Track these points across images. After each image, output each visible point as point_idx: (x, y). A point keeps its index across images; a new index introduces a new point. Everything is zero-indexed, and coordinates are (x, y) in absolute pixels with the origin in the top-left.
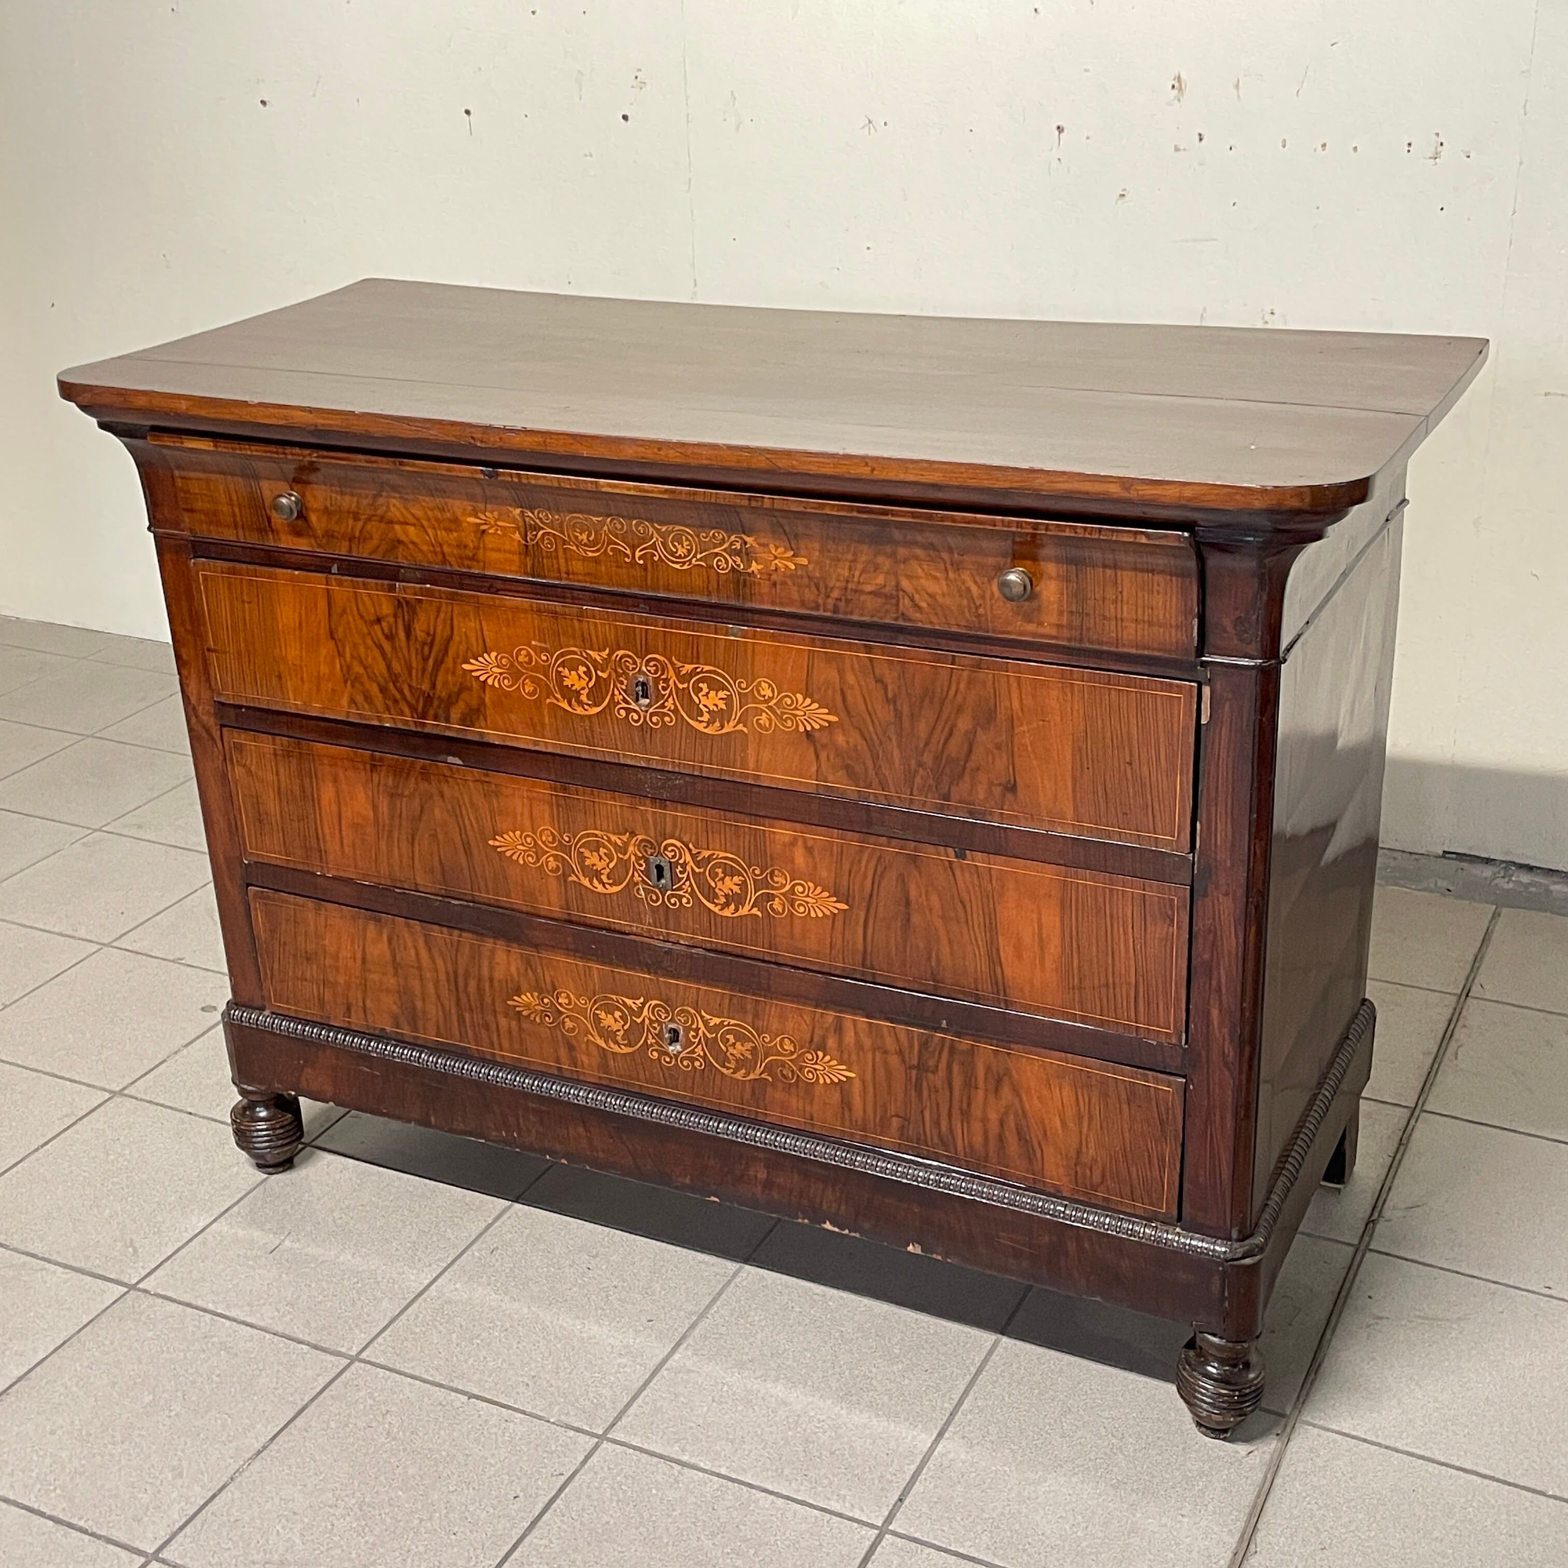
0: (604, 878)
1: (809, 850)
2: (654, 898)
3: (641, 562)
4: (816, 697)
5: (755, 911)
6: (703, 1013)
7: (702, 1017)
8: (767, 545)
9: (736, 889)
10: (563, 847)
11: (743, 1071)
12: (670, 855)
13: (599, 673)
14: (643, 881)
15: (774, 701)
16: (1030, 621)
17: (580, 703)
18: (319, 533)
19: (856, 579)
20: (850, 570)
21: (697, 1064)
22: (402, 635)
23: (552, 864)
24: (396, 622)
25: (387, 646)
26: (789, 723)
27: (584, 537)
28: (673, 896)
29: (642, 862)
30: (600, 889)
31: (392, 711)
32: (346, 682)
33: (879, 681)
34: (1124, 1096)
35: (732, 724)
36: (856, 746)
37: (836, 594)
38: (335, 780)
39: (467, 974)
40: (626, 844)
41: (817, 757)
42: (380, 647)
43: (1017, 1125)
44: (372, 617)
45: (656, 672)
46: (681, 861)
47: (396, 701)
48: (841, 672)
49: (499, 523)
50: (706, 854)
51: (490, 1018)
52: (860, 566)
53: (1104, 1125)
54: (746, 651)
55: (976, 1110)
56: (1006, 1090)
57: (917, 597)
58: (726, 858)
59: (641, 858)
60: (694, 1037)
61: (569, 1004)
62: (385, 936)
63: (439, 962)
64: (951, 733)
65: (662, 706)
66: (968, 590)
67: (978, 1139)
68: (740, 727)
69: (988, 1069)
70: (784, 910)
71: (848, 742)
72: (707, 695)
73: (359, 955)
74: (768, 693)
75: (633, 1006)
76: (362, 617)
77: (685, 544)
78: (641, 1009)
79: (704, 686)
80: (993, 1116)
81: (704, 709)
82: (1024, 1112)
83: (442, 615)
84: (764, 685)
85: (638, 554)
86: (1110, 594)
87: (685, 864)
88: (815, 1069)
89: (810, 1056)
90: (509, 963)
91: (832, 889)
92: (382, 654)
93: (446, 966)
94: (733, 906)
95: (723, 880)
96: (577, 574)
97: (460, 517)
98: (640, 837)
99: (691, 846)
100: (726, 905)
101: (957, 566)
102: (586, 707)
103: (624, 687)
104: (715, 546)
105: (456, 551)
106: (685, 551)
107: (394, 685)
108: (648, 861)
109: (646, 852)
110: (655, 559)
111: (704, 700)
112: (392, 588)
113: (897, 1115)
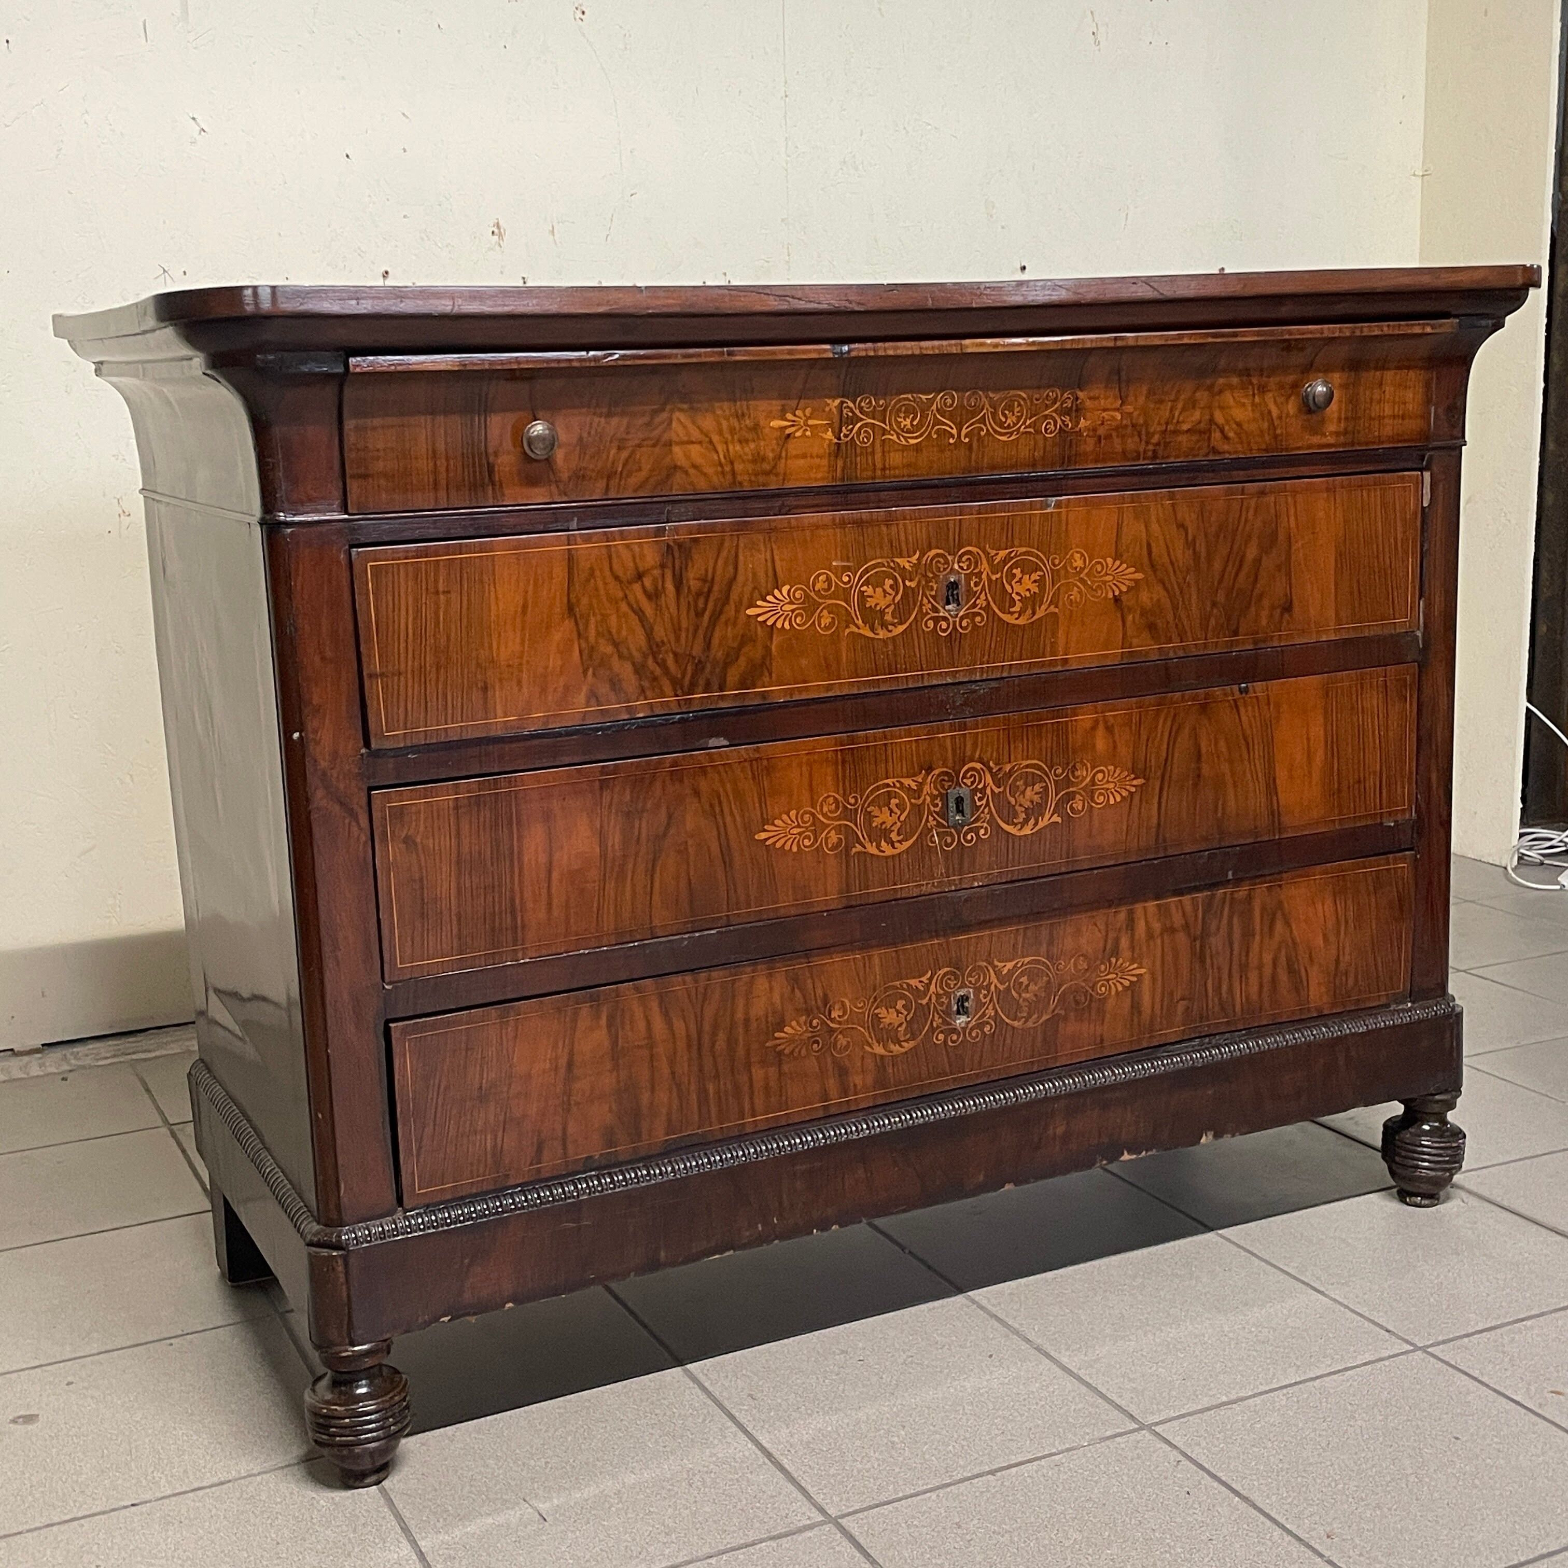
0: (894, 836)
1: (1109, 729)
2: (949, 840)
4: (1125, 557)
7: (994, 967)
8: (1099, 399)
9: (1037, 798)
10: (845, 813)
11: (1035, 1016)
12: (968, 782)
13: (908, 583)
14: (939, 825)
15: (1086, 571)
16: (1316, 433)
17: (884, 625)
18: (565, 476)
19: (1175, 420)
20: (1171, 410)
21: (987, 1029)
22: (670, 587)
23: (834, 837)
24: (663, 576)
25: (649, 609)
26: (1099, 592)
27: (908, 421)
28: (970, 830)
29: (938, 801)
30: (888, 851)
31: (649, 693)
32: (585, 672)
33: (1181, 526)
34: (1371, 888)
35: (1043, 607)
37: (1155, 438)
38: (548, 817)
39: (715, 1027)
40: (921, 785)
41: (1124, 623)
42: (639, 613)
43: (1287, 959)
44: (630, 573)
45: (968, 568)
46: (980, 786)
47: (655, 679)
48: (1147, 526)
49: (810, 422)
50: (1008, 768)
51: (742, 1077)
52: (1180, 405)
53: (1357, 923)
54: (1060, 521)
55: (1254, 960)
56: (1279, 926)
57: (1227, 428)
58: (1027, 766)
59: (937, 797)
60: (985, 997)
61: (845, 1012)
62: (604, 1021)
63: (679, 1025)
64: (1241, 566)
65: (974, 605)
66: (1270, 412)
67: (1254, 989)
68: (1052, 609)
69: (1263, 909)
70: (1083, 807)
71: (1151, 598)
72: (1020, 581)
73: (563, 1062)
74: (1079, 563)
75: (919, 986)
76: (617, 578)
77: (1017, 409)
78: (928, 986)
79: (1017, 571)
80: (1268, 958)
82: (1293, 940)
83: (724, 554)
84: (1077, 556)
85: (964, 432)
86: (1377, 393)
87: (985, 787)
88: (1108, 980)
89: (1103, 967)
90: (771, 989)
91: (1130, 765)
92: (641, 621)
93: (687, 1029)
94: (1032, 821)
95: (1023, 793)
96: (895, 468)
97: (762, 423)
98: (936, 772)
99: (991, 764)
100: (1026, 821)
101: (1263, 389)
102: (890, 627)
103: (933, 593)
104: (1047, 407)
105: (750, 467)
106: (1014, 419)
107: (655, 658)
108: (945, 798)
109: (943, 787)
110: (983, 433)
111: (1017, 588)
112: (660, 532)
113: (1183, 999)
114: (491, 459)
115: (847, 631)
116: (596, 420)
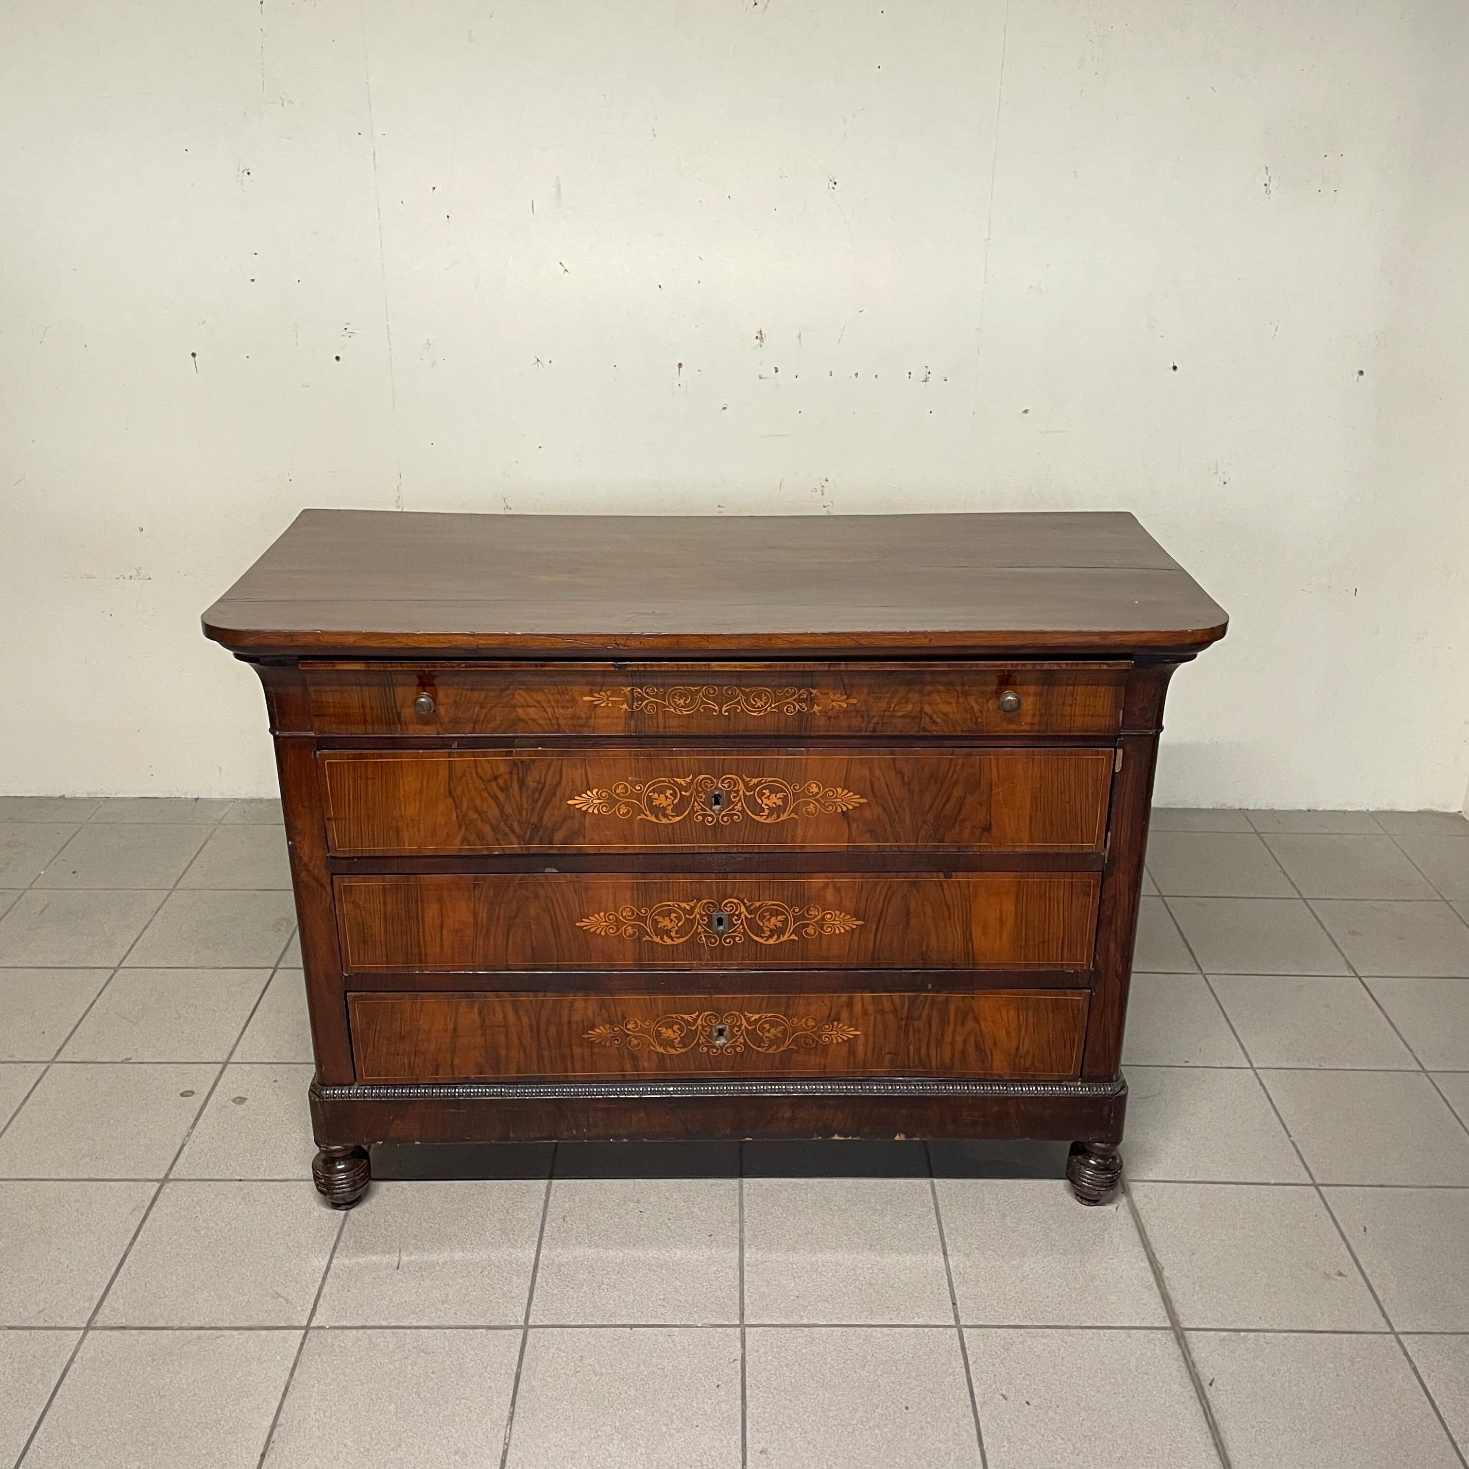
0: (673, 934)
1: (837, 889)
2: (713, 941)
3: (727, 714)
4: (852, 788)
5: (793, 937)
6: (746, 1013)
7: (745, 1016)
8: (828, 694)
10: (639, 918)
11: (775, 1047)
12: (728, 910)
13: (683, 793)
14: (706, 931)
15: (820, 795)
16: (1013, 723)
17: (666, 816)
18: (446, 720)
19: (891, 709)
20: (888, 703)
21: (738, 1049)
22: (515, 785)
23: (630, 931)
24: (511, 778)
25: (501, 796)
26: (830, 808)
27: (682, 701)
28: (729, 937)
29: (705, 918)
30: (669, 942)
31: (501, 842)
32: (460, 827)
33: (900, 773)
34: (1050, 1010)
35: (786, 814)
36: (878, 817)
37: (875, 720)
38: (440, 900)
39: (548, 1022)
40: (693, 909)
41: (849, 828)
42: (495, 798)
43: (975, 1042)
44: (489, 776)
45: (729, 787)
46: (737, 913)
47: (506, 834)
48: (871, 770)
49: (610, 699)
50: (757, 904)
51: (567, 1051)
52: (895, 700)
53: (1036, 1028)
54: (798, 763)
55: (948, 1038)
56: (970, 1021)
57: (935, 716)
58: (773, 905)
59: (704, 916)
60: (737, 1031)
61: (637, 1026)
62: (476, 1010)
63: (525, 1020)
64: (948, 799)
65: (733, 809)
66: (972, 708)
67: (947, 1057)
68: (793, 815)
69: (957, 1010)
70: (815, 933)
71: (873, 815)
72: (768, 797)
73: (451, 1027)
74: (816, 790)
75: (690, 1019)
76: (481, 778)
77: (764, 698)
78: (696, 1020)
79: (767, 792)
80: (959, 1039)
81: (765, 807)
82: (981, 1031)
83: (552, 769)
84: (813, 785)
85: (724, 709)
86: (1069, 700)
87: (740, 913)
88: (831, 1035)
89: (827, 1027)
90: (586, 1008)
91: (853, 913)
92: (496, 803)
93: (530, 1021)
94: (776, 937)
95: (769, 920)
96: (672, 727)
97: (577, 698)
98: (705, 901)
99: (745, 901)
100: (771, 936)
101: (966, 694)
102: (670, 818)
103: (702, 800)
104: (788, 697)
105: (570, 722)
106: (762, 703)
107: (505, 823)
108: (710, 917)
109: (709, 910)
110: (738, 711)
111: (766, 801)
112: (509, 754)
113: (889, 1053)
114: (399, 710)
115: (639, 817)
116: (465, 692)
